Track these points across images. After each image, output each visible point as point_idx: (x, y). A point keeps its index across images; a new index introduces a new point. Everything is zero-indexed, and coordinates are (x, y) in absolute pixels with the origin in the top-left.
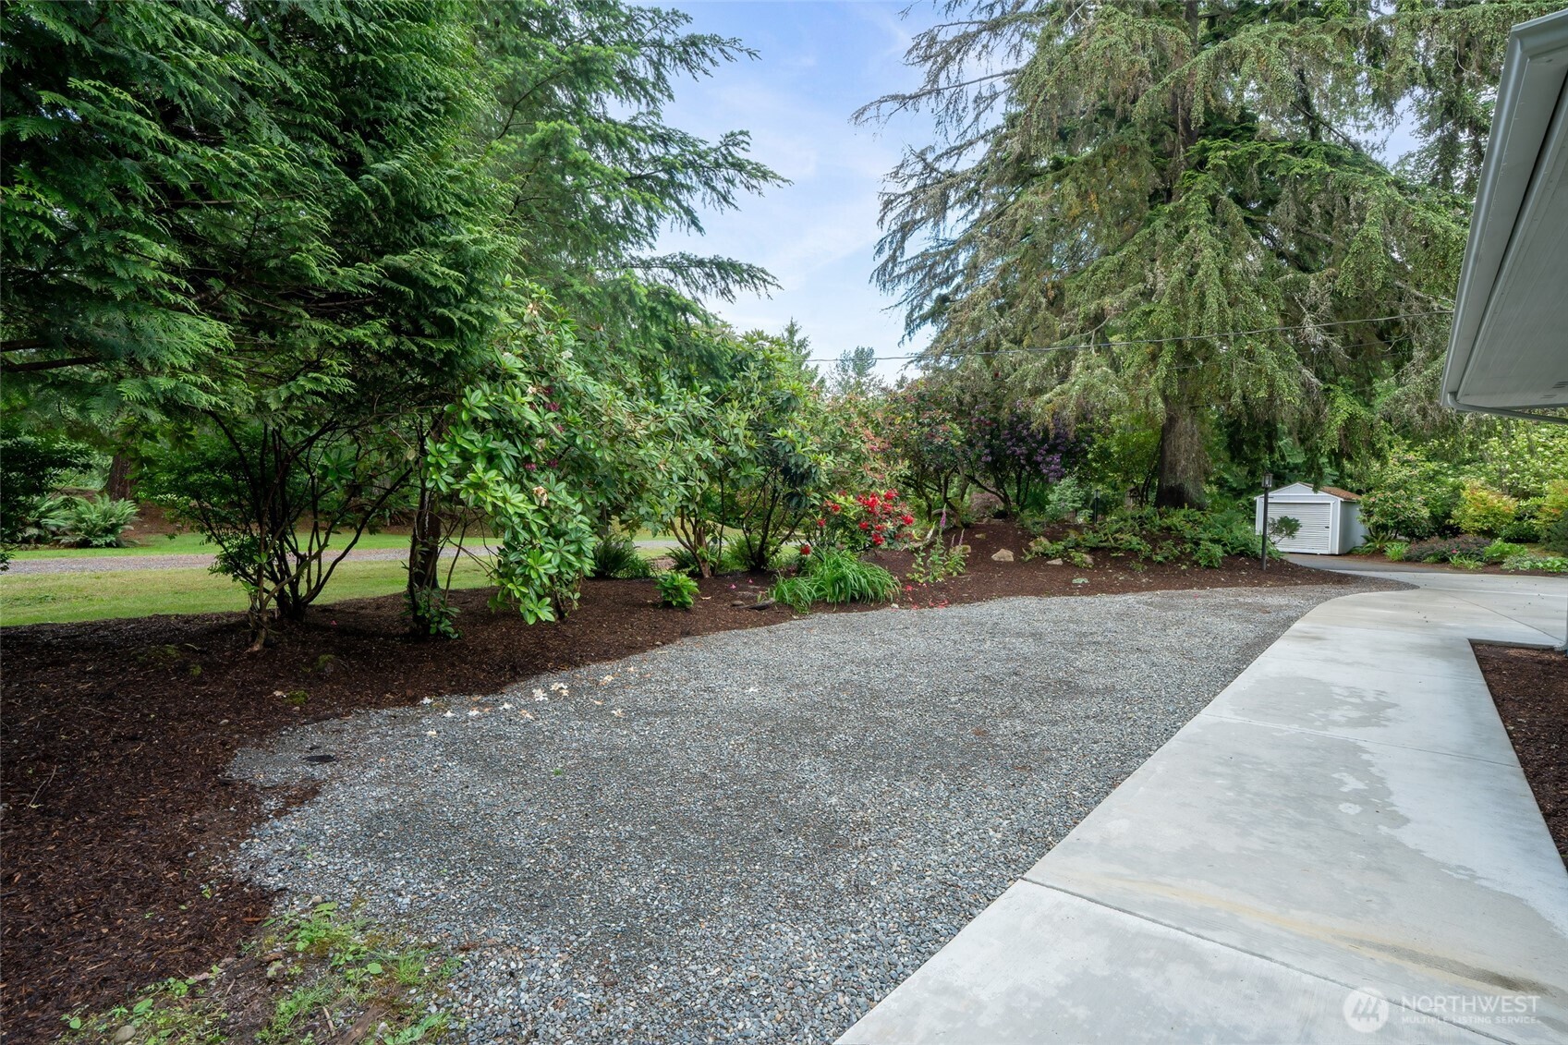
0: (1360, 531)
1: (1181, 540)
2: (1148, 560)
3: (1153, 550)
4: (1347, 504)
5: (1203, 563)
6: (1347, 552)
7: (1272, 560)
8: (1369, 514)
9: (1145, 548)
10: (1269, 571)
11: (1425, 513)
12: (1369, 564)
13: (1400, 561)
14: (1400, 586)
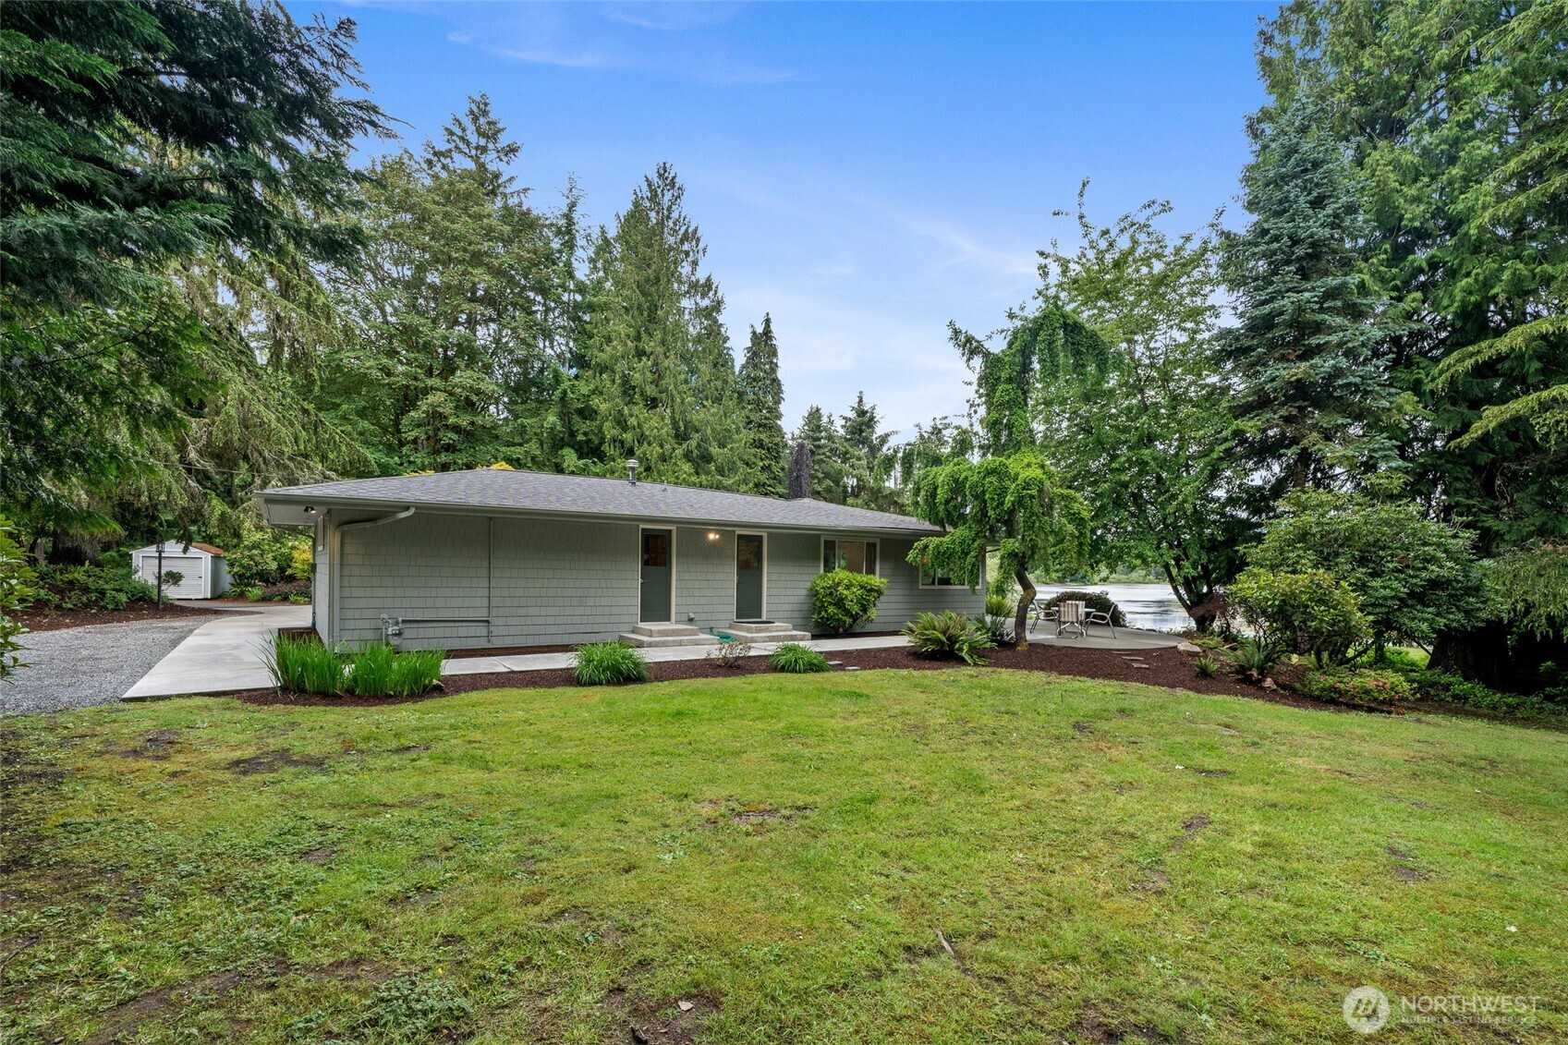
0: (227, 580)
1: (86, 590)
2: (58, 607)
3: (62, 599)
4: (216, 558)
5: (110, 607)
6: (217, 596)
7: (164, 603)
8: (232, 565)
9: (56, 598)
10: (164, 610)
11: (274, 566)
12: (235, 604)
13: (258, 601)
14: (252, 613)
